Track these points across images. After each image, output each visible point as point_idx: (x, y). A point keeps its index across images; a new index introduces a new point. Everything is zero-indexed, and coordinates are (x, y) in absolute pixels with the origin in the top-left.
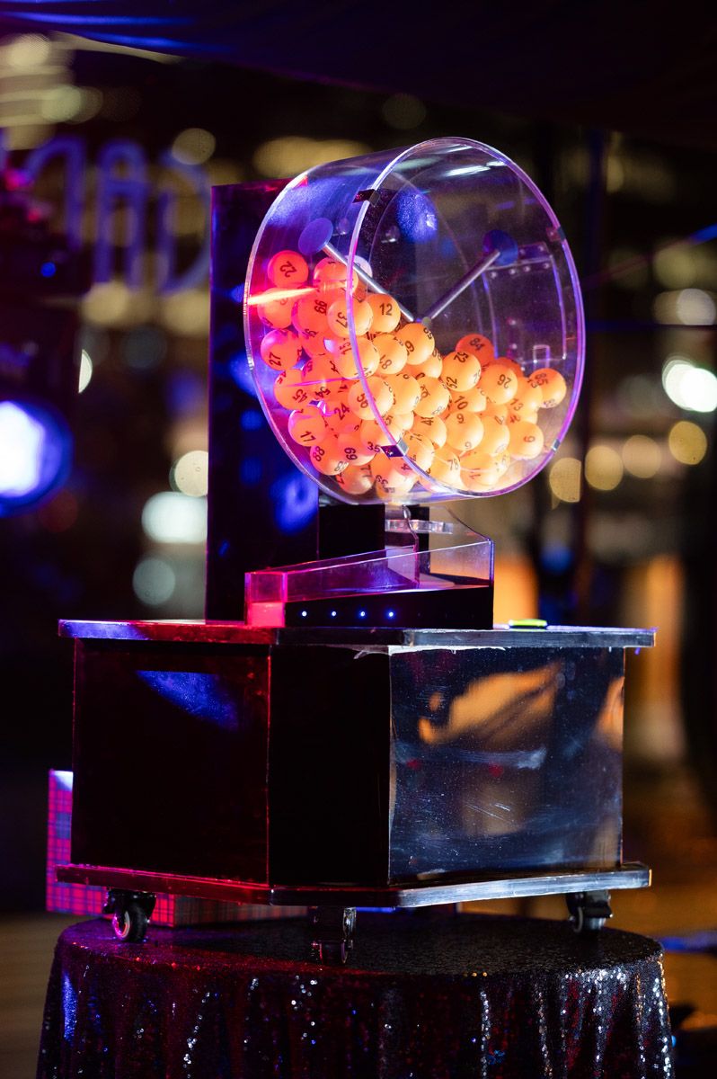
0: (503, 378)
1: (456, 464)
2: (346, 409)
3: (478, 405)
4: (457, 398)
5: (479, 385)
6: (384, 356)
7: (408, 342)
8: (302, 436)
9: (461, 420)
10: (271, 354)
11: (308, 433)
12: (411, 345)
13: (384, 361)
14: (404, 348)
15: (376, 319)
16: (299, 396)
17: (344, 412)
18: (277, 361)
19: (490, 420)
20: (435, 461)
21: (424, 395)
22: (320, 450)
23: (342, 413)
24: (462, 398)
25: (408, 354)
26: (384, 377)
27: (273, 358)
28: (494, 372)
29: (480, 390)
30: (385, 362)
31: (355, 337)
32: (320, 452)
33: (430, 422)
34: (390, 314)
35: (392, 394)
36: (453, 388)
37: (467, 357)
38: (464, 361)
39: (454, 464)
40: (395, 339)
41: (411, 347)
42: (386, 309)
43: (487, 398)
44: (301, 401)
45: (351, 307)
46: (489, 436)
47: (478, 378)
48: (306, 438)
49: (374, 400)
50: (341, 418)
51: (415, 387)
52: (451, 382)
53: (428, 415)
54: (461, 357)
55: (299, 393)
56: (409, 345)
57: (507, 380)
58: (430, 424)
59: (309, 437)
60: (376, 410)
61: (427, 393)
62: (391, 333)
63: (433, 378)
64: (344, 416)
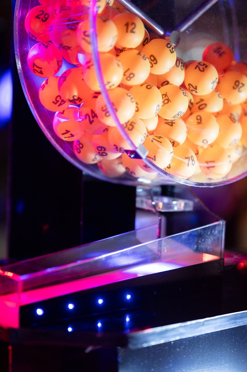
0: (237, 83)
1: (193, 160)
2: (95, 115)
3: (216, 106)
4: (198, 100)
5: (217, 89)
6: (129, 69)
7: (152, 56)
8: (63, 134)
9: (200, 121)
10: (34, 65)
11: (67, 132)
12: (155, 59)
13: (127, 74)
14: (148, 61)
15: (121, 37)
16: (58, 101)
17: (93, 117)
18: (39, 70)
19: (225, 118)
20: (173, 159)
21: (166, 101)
22: (80, 144)
23: (91, 119)
24: (202, 100)
25: (152, 67)
26: (128, 88)
27: (35, 68)
28: (230, 78)
29: (218, 93)
30: (129, 74)
31: (98, 54)
32: (80, 145)
33: (171, 124)
34: (134, 32)
35: (134, 103)
36: (194, 93)
37: (206, 67)
38: (203, 71)
39: (191, 160)
40: (139, 54)
41: (154, 61)
42: (131, 28)
43: (224, 100)
44: (60, 105)
45: (94, 27)
46: (224, 133)
47: (215, 84)
48: (66, 135)
49: (115, 110)
50: (91, 122)
51: (157, 96)
52: (192, 88)
53: (170, 118)
54: (201, 68)
55: (58, 99)
56: (152, 58)
57: (241, 85)
58: (172, 125)
59: (68, 135)
60: (117, 120)
61: (168, 100)
62: (136, 49)
63: (176, 86)
64: (93, 121)
